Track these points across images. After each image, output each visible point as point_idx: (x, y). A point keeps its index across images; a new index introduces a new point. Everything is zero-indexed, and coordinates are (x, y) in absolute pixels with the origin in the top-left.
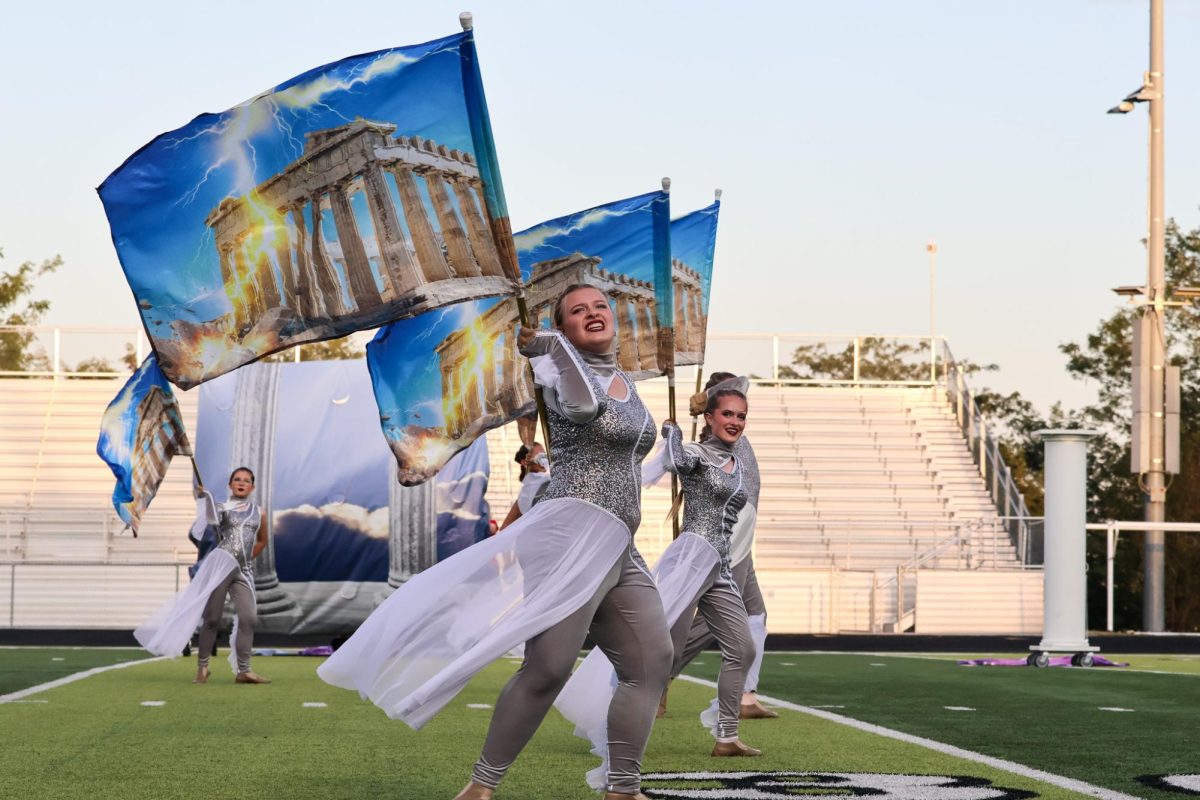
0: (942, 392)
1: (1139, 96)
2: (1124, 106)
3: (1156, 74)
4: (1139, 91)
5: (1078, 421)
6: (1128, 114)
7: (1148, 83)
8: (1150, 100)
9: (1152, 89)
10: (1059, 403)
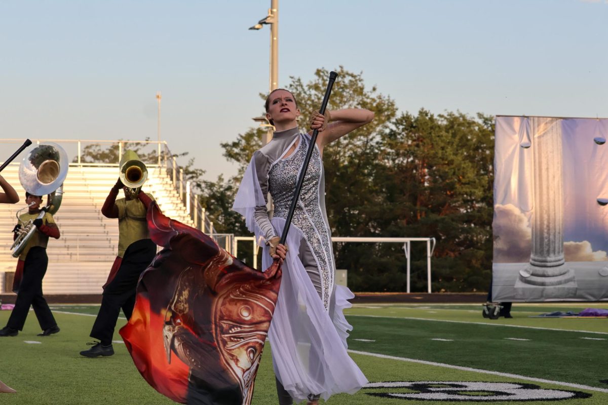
0: (164, 170)
1: (267, 21)
2: (257, 26)
3: (275, 10)
4: (266, 19)
5: (232, 185)
6: (259, 30)
7: (270, 14)
8: (271, 24)
9: (273, 17)
10: (222, 174)
